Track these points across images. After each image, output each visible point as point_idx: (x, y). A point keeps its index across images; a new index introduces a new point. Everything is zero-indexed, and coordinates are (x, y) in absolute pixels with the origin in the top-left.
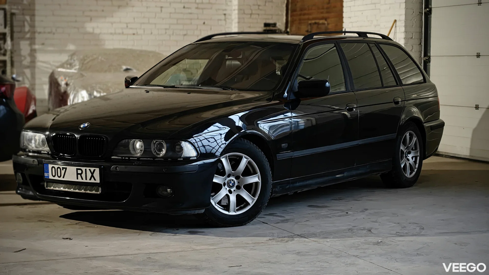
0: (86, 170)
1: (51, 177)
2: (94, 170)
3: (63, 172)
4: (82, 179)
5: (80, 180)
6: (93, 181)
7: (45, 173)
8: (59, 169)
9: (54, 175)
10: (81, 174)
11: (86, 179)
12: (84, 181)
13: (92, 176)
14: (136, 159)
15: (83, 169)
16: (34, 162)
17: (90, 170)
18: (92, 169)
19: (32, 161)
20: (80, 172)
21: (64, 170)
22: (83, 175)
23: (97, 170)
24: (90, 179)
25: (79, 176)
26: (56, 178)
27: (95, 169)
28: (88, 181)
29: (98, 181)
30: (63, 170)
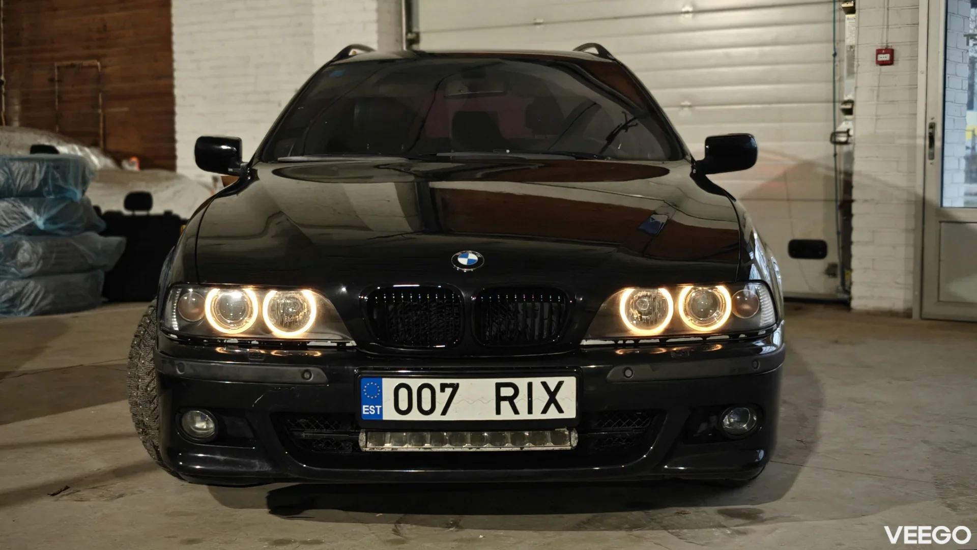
0: (530, 385)
1: (389, 414)
2: (560, 384)
3: (442, 398)
4: (516, 412)
5: (507, 414)
6: (553, 414)
7: (364, 407)
8: (426, 393)
9: (403, 406)
10: (511, 400)
11: (530, 411)
12: (524, 415)
13: (552, 400)
14: (658, 341)
15: (522, 383)
16: (307, 375)
17: (544, 384)
18: (552, 382)
19: (300, 375)
20: (507, 392)
21: (449, 391)
22: (521, 402)
23: (570, 383)
24: (545, 411)
25: (505, 405)
26: (415, 416)
27: (563, 382)
28: (537, 415)
29: (570, 412)
30: (443, 390)
